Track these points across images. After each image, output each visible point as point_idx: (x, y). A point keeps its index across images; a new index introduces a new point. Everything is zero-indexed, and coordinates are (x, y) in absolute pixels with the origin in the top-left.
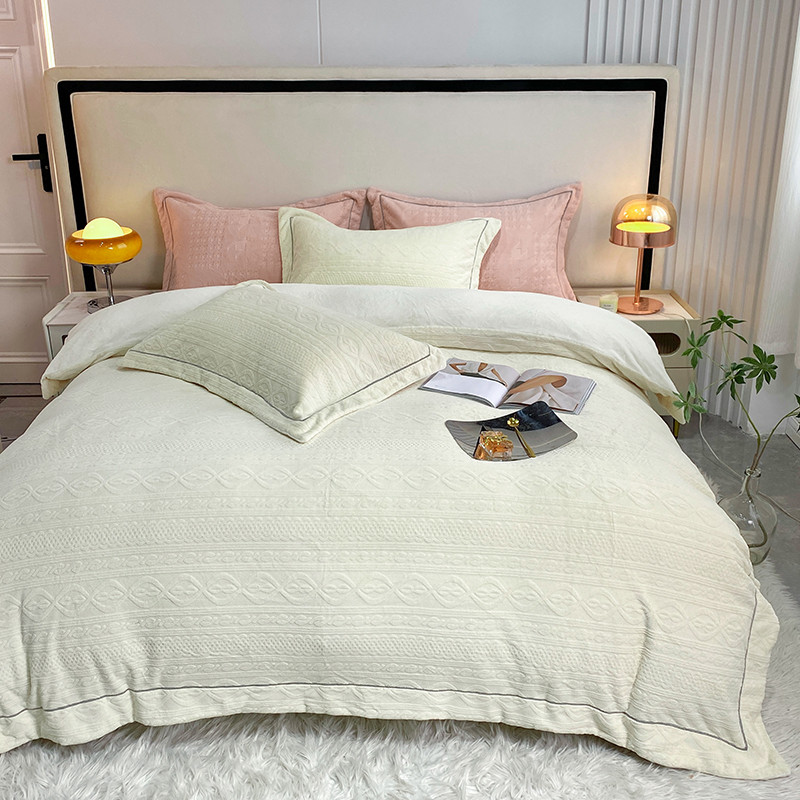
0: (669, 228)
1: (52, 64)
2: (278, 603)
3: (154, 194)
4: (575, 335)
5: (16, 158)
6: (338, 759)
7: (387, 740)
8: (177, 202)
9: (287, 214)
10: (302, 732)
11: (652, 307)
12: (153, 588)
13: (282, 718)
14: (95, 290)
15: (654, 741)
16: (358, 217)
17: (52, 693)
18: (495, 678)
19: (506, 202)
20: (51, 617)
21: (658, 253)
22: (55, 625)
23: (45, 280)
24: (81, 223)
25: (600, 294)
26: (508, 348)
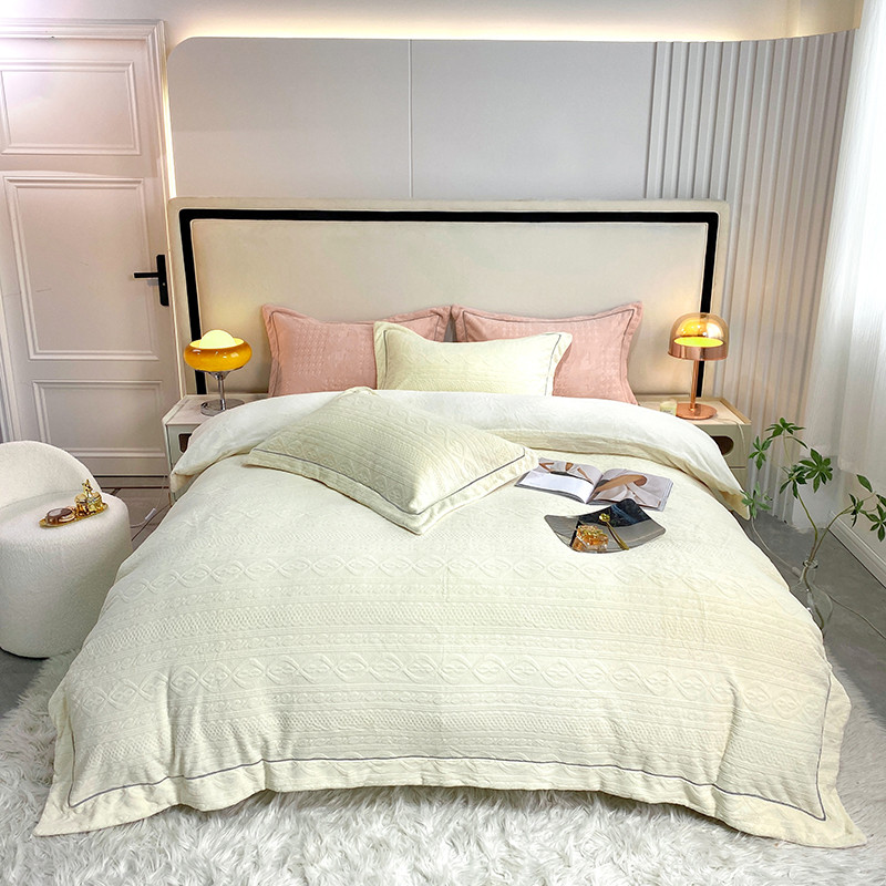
0: (722, 343)
1: (173, 194)
2: (401, 682)
3: (262, 310)
4: (650, 438)
5: (137, 275)
6: (452, 825)
7: (496, 807)
8: (283, 317)
9: (381, 328)
10: (417, 802)
11: (706, 413)
12: (289, 666)
13: (397, 789)
14: (205, 393)
15: (741, 811)
16: (443, 331)
17: (195, 762)
18: (597, 751)
19: (575, 319)
20: (196, 693)
21: (709, 364)
22: (199, 699)
23: (159, 384)
24: (196, 335)
25: (661, 401)
26: (590, 449)
